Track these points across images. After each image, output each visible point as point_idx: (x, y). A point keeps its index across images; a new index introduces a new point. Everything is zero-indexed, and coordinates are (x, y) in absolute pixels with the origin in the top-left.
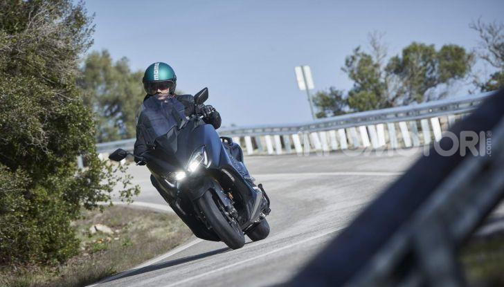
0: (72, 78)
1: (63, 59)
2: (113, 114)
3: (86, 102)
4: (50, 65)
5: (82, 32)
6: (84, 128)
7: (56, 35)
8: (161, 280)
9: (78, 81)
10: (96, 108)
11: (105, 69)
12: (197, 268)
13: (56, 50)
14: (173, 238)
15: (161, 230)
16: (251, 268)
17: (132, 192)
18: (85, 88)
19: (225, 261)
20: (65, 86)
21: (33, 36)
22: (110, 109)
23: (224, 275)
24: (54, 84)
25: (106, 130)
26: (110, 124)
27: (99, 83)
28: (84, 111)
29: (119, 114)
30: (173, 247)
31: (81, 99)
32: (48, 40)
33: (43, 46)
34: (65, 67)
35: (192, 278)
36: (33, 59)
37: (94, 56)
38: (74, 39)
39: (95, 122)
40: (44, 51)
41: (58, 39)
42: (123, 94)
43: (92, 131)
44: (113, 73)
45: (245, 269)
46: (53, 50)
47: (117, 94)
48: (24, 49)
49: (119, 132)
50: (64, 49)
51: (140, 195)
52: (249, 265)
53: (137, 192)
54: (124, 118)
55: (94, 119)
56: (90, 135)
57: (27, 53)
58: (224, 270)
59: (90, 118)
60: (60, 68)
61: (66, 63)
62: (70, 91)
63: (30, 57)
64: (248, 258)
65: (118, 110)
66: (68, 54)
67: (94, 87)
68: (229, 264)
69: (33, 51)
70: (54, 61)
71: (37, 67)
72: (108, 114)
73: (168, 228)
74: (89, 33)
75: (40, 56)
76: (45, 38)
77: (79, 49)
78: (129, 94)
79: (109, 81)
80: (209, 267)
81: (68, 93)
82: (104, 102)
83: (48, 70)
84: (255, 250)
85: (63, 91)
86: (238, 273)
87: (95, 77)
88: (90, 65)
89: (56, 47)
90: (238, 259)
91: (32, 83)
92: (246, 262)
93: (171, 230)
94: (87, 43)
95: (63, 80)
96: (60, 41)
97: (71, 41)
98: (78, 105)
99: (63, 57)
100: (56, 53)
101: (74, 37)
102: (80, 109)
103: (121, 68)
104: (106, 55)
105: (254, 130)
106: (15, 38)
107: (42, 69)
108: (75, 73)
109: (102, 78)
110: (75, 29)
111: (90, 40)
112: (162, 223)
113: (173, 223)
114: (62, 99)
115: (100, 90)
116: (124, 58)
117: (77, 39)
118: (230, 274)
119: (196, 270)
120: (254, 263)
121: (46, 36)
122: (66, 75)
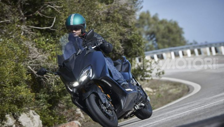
0: (134, 23)
1: (130, 15)
2: (151, 39)
3: (140, 34)
4: (124, 18)
5: (138, 2)
6: (139, 45)
7: (127, 4)
8: (175, 112)
9: (136, 25)
10: (144, 36)
11: (148, 19)
12: (191, 106)
13: (127, 11)
14: (180, 93)
15: (174, 90)
16: (217, 106)
17: (161, 73)
18: (139, 27)
20: (131, 27)
21: (116, 5)
22: (150, 36)
23: (204, 109)
24: (126, 26)
25: (149, 46)
26: (150, 43)
27: (145, 25)
28: (139, 38)
29: (154, 39)
30: (180, 97)
31: (138, 33)
32: (123, 7)
33: (121, 9)
34: (131, 18)
35: (189, 111)
36: (117, 15)
37: (143, 13)
38: (134, 6)
39: (144, 42)
40: (122, 12)
41: (127, 6)
42: (155, 30)
43: (143, 46)
44: (151, 21)
45: (214, 106)
46: (125, 11)
47: (153, 30)
48: (113, 11)
49: (154, 46)
50: (130, 11)
51: (165, 75)
52: (215, 105)
53: (163, 73)
54: (157, 40)
55: (143, 41)
56: (141, 48)
57: (114, 13)
58: (204, 107)
59: (142, 40)
60: (128, 19)
61: (131, 16)
62: (133, 29)
63: (115, 15)
64: (215, 102)
65: (154, 37)
66: (132, 13)
67: (143, 27)
68: (206, 104)
69: (117, 12)
70: (126, 16)
71: (119, 19)
72: (149, 38)
73: (177, 89)
74: (141, 3)
75: (120, 14)
76: (122, 6)
77: (137, 10)
78: (158, 30)
79: (149, 24)
80: (197, 106)
81: (132, 30)
82: (147, 34)
83: (123, 20)
84: (218, 98)
85: (130, 29)
86: (211, 108)
87: (143, 23)
88: (141, 17)
89: (127, 10)
90: (211, 102)
91: (116, 26)
92: (214, 103)
93: (179, 90)
94: (140, 7)
95: (130, 24)
96: (128, 7)
97: (133, 6)
98: (136, 35)
99: (130, 14)
100: (127, 12)
101: (134, 5)
102: (138, 37)
103: (155, 18)
104: (148, 12)
105: (216, 44)
106: (109, 6)
107: (120, 19)
108: (135, 21)
109: (146, 22)
110: (135, 1)
111: (141, 6)
112: (174, 87)
113: (180, 86)
114: (129, 33)
115: (146, 28)
116: (157, 14)
117: (136, 6)
118: (207, 109)
119: (191, 107)
120: (218, 104)
121: (122, 5)
122: (131, 22)
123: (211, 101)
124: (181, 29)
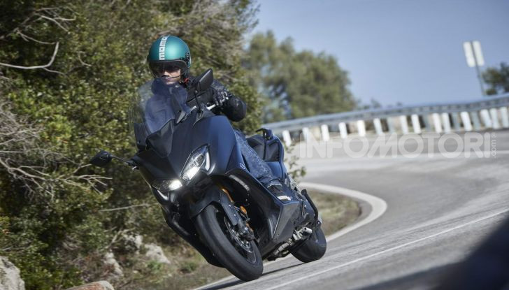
0: (238, 60)
1: (229, 40)
2: (278, 95)
3: (251, 83)
4: (216, 46)
5: (247, 12)
6: (250, 109)
7: (222, 15)
8: (329, 261)
9: (243, 62)
10: (260, 89)
11: (269, 49)
12: (366, 248)
13: (221, 31)
14: (340, 219)
15: (328, 211)
16: (422, 248)
17: (299, 173)
18: (250, 69)
19: (393, 242)
20: (230, 67)
21: (199, 17)
22: (275, 89)
23: (394, 256)
24: (220, 65)
25: (271, 111)
26: (275, 105)
27: (264, 63)
28: (249, 92)
29: (284, 95)
30: (340, 228)
31: (247, 81)
32: (214, 21)
33: (209, 27)
34: (231, 48)
35: (360, 259)
36: (200, 40)
37: (258, 37)
38: (239, 20)
39: (261, 103)
40: (210, 33)
41: (224, 20)
42: (287, 75)
43: (257, 111)
44: (278, 54)
45: (415, 250)
46: (218, 31)
47: (281, 74)
48: (191, 31)
49: (284, 112)
50: (229, 30)
51: (306, 176)
52: (418, 245)
53: (303, 173)
54: (289, 99)
55: (259, 100)
56: (255, 116)
57: (193, 35)
58: (394, 251)
59: (255, 98)
60: (225, 49)
61: (232, 43)
62: (235, 72)
63: (196, 39)
64: (418, 239)
65: (283, 91)
66: (234, 35)
67: (258, 68)
68: (399, 244)
69: (199, 32)
70: (220, 42)
71: (203, 48)
72: (273, 94)
73: (335, 209)
74: (253, 13)
75: (206, 38)
76: (211, 19)
77: (244, 29)
78: (293, 74)
79: (273, 62)
80: (378, 248)
81: (233, 74)
82: (268, 83)
83: (214, 51)
84: (425, 230)
85: (229, 72)
86: (408, 253)
87: (259, 58)
88: (254, 46)
89: (221, 28)
90: (408, 240)
91: (198, 65)
92: (417, 243)
93: (338, 211)
94: (252, 23)
95: (229, 62)
96: (225, 22)
97: (236, 21)
98: (243, 86)
99: (228, 38)
100: (222, 34)
101: (238, 17)
102: (246, 89)
103: (285, 49)
104: (270, 35)
105: (421, 109)
106: (182, 20)
107: (207, 50)
108: (240, 53)
109: (266, 58)
110: (240, 9)
111: (255, 20)
112: (329, 204)
113: (340, 203)
114: (228, 80)
115: (265, 71)
116: (289, 39)
117: (242, 19)
118: (400, 254)
119: (365, 251)
120: (425, 243)
121: (212, 17)
122: (232, 56)
123: (410, 236)
124: (345, 73)
